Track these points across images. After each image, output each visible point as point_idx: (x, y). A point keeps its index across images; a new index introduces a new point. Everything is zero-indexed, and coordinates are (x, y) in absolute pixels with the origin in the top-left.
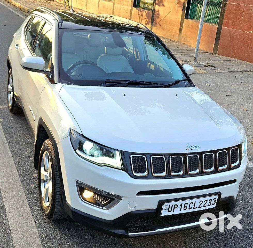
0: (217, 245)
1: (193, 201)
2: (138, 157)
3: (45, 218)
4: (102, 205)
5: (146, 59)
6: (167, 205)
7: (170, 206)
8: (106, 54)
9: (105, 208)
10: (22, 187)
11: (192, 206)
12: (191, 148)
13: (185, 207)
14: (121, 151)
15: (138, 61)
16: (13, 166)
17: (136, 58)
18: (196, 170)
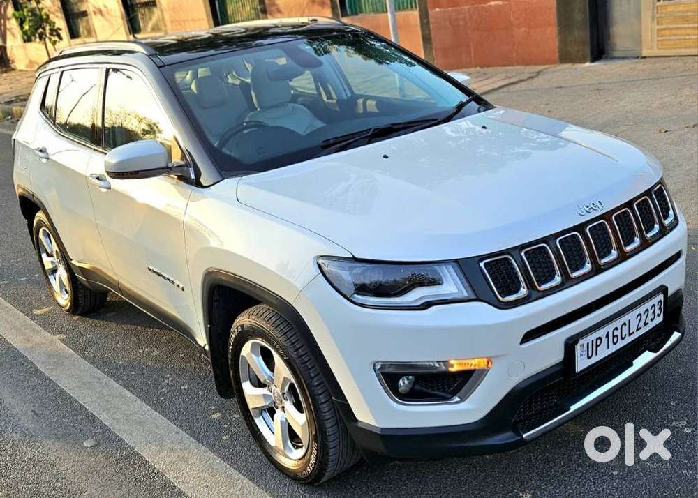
0: (672, 404)
1: (624, 319)
2: (495, 263)
3: (298, 488)
4: (449, 396)
5: (349, 94)
6: (583, 345)
7: (588, 344)
8: (259, 109)
9: (457, 399)
10: (204, 448)
11: (625, 329)
12: (587, 209)
13: (614, 337)
14: (456, 261)
15: (333, 103)
16: (154, 416)
17: (325, 99)
18: (610, 253)
